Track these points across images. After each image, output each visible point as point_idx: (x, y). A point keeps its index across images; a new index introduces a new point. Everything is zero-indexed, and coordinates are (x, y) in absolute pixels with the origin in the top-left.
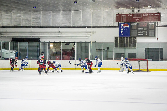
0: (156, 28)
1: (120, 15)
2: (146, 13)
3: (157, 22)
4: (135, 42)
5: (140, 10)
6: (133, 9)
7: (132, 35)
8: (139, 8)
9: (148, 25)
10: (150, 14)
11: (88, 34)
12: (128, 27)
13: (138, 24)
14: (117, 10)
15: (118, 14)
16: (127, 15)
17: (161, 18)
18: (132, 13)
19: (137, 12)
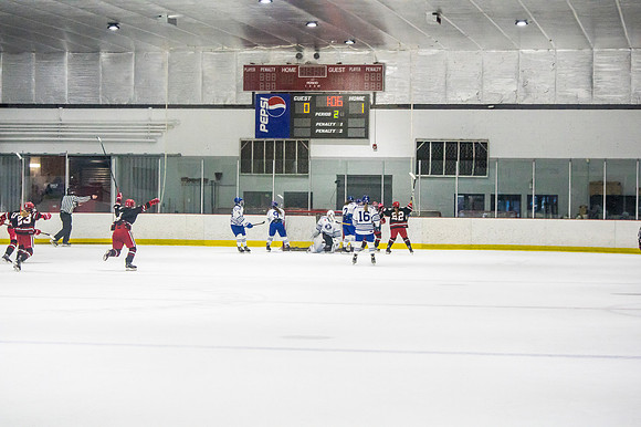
0: (372, 111)
1: (258, 67)
2: (339, 65)
3: (374, 94)
4: (304, 155)
5: (321, 53)
6: (299, 49)
7: (297, 132)
8: (316, 47)
9: (346, 103)
10: (353, 66)
11: (154, 130)
12: (284, 107)
13: (314, 97)
14: (248, 52)
15: (252, 66)
16: (279, 68)
17: (387, 81)
18: (295, 61)
19: (312, 60)
